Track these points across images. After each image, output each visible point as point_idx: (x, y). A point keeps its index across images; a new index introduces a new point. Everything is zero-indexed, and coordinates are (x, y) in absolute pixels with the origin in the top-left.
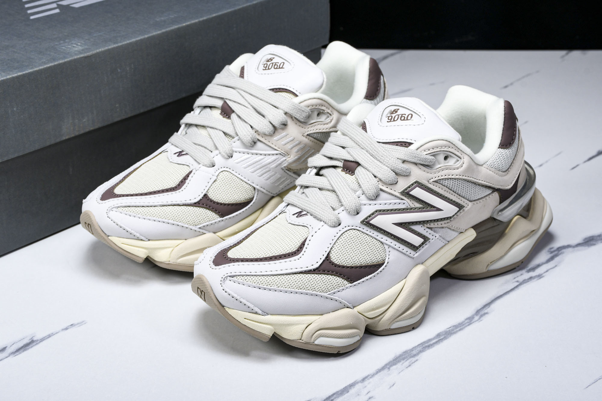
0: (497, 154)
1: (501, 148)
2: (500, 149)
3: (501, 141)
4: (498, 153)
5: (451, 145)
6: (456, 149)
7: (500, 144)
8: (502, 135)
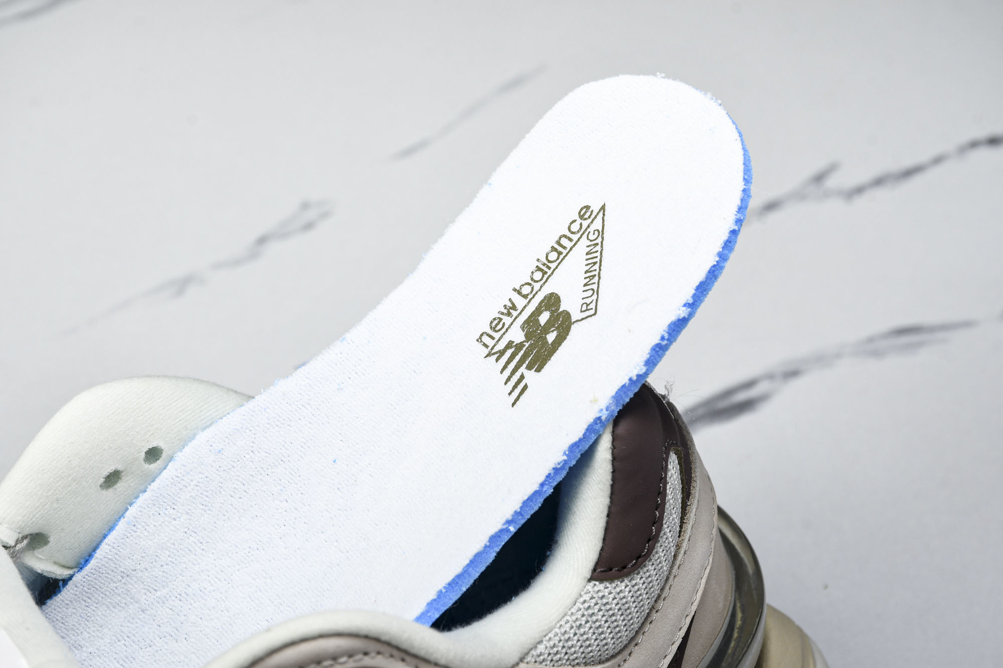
0: (581, 607)
1: (601, 580)
2: (597, 583)
3: (600, 554)
4: (585, 602)
5: (372, 646)
6: (395, 652)
7: (597, 565)
8: (607, 530)
